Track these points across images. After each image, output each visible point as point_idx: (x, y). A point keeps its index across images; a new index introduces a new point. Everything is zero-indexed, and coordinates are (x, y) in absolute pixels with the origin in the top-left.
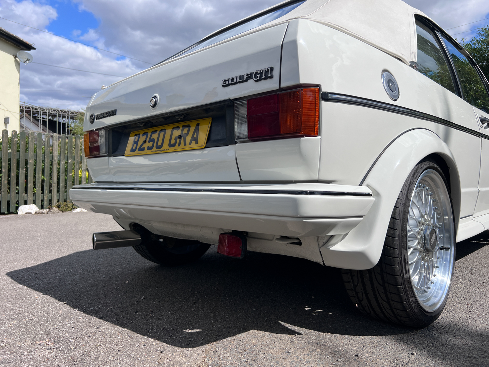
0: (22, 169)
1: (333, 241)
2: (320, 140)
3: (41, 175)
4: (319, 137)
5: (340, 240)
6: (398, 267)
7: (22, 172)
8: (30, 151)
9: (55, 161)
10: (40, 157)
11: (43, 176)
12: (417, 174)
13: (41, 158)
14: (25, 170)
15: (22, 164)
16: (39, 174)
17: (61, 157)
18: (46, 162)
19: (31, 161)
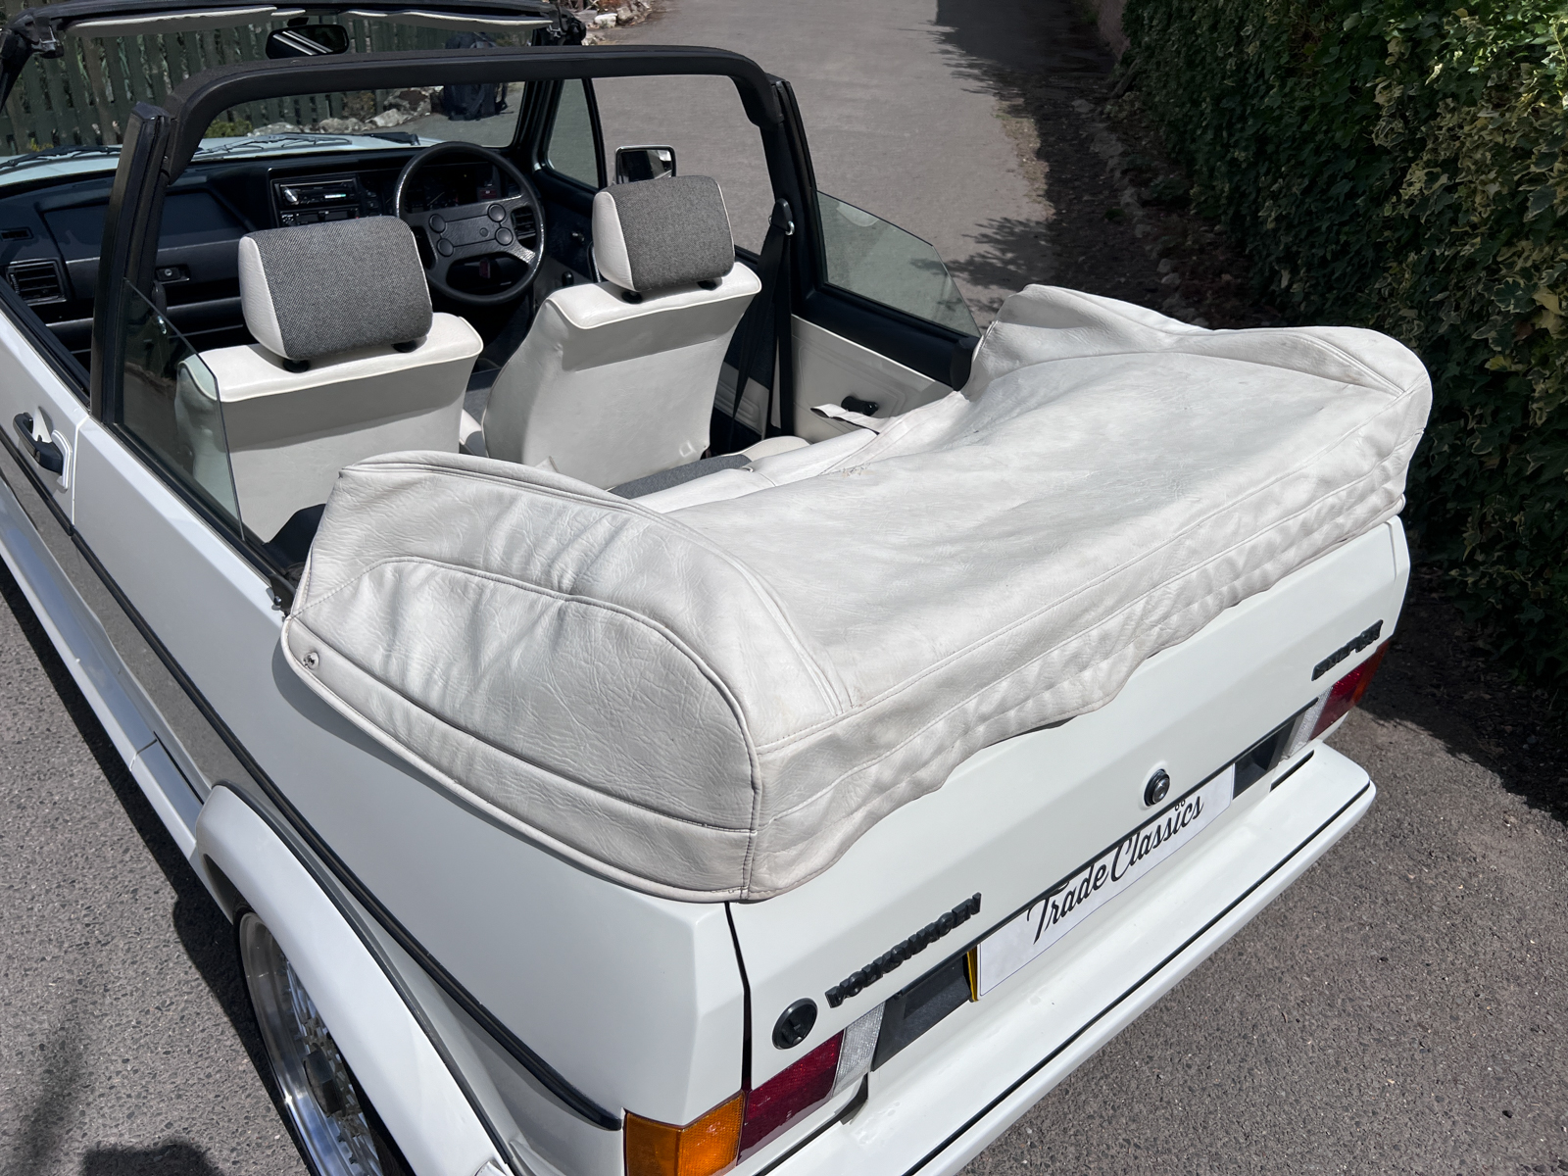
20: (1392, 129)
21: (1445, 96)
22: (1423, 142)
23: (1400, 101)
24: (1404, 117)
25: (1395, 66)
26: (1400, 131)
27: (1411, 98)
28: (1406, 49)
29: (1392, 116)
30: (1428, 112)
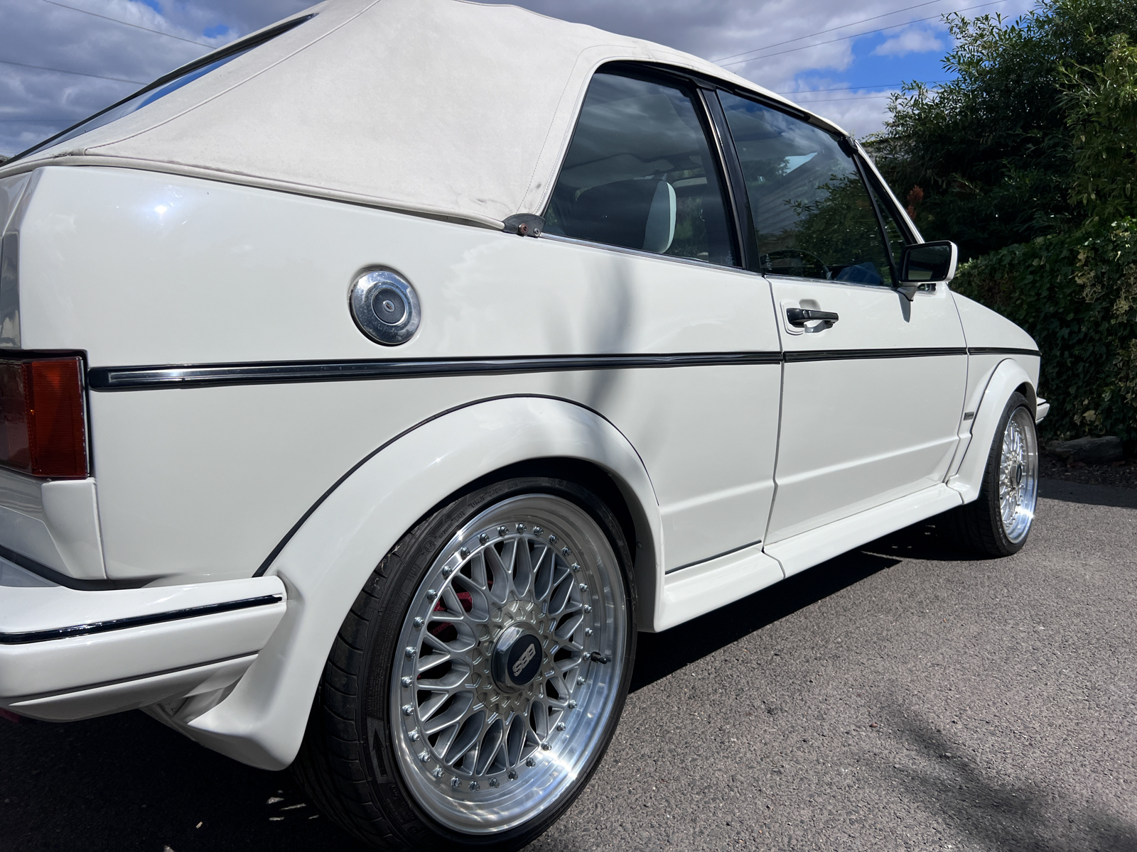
1: (193, 707)
2: (93, 486)
4: (90, 480)
5: (217, 700)
6: (357, 761)
12: (449, 522)
20: (1095, 292)
21: (1129, 263)
22: (1119, 290)
23: (1096, 277)
24: (1101, 282)
25: (1083, 266)
26: (1100, 291)
27: (1103, 274)
28: (1091, 254)
29: (1093, 285)
30: (1118, 275)
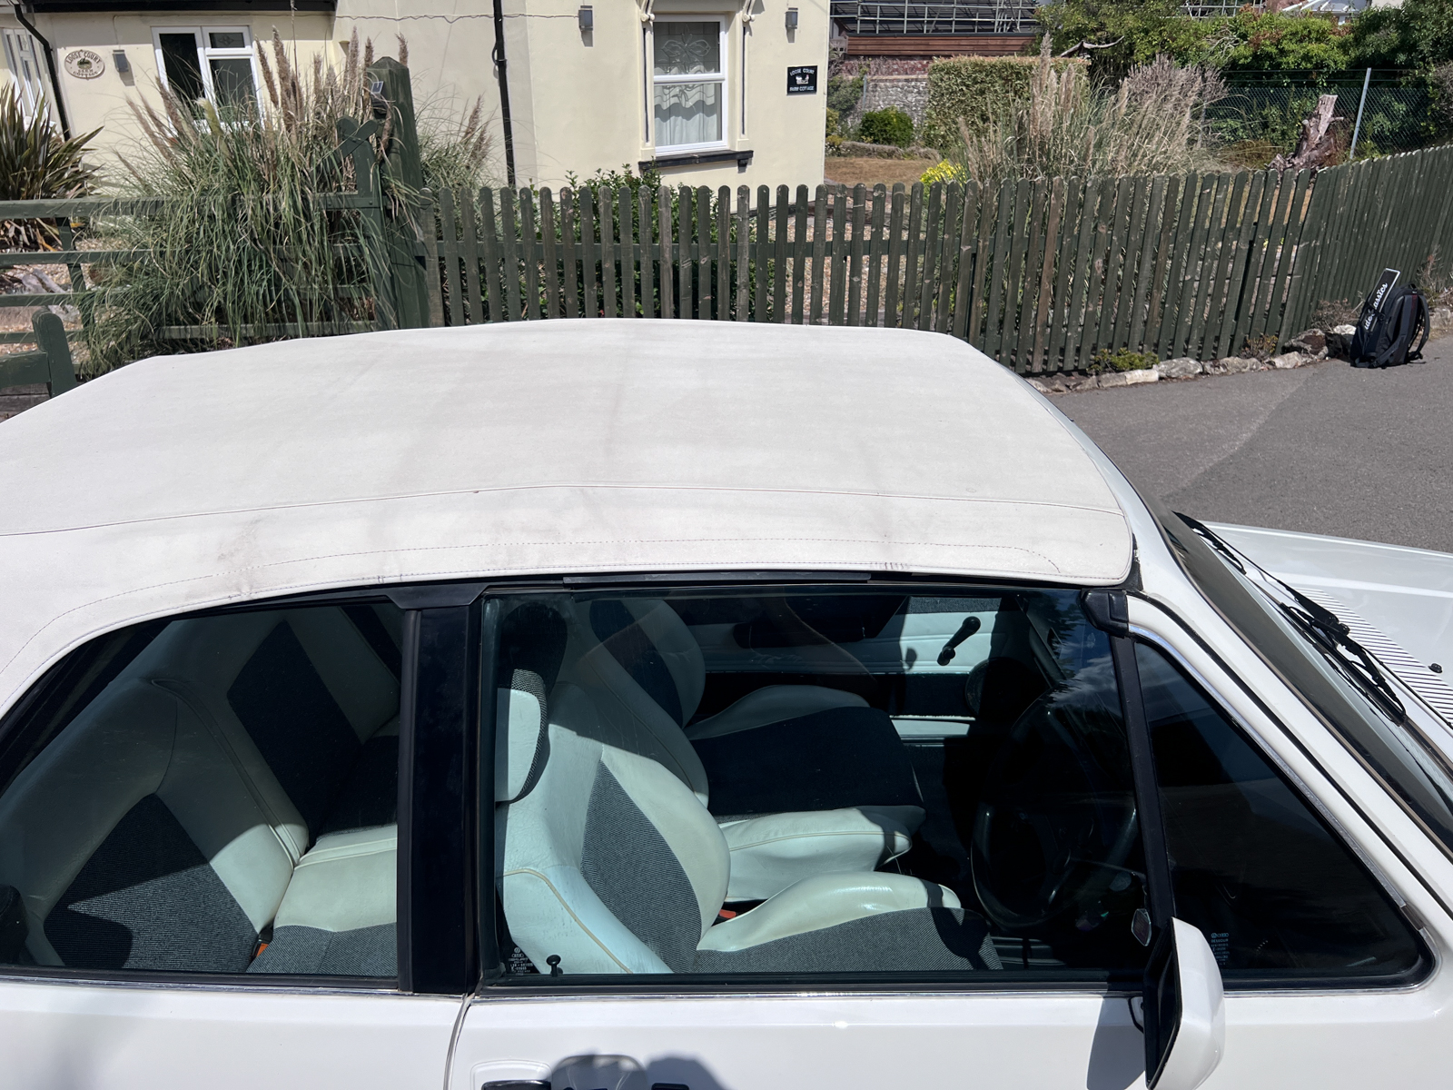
0: (591, 286)
3: (633, 301)
7: (589, 293)
8: (603, 239)
9: (666, 262)
10: (628, 254)
11: (638, 304)
13: (632, 255)
14: (595, 288)
15: (590, 273)
16: (629, 298)
17: (682, 252)
18: (642, 266)
19: (608, 266)
